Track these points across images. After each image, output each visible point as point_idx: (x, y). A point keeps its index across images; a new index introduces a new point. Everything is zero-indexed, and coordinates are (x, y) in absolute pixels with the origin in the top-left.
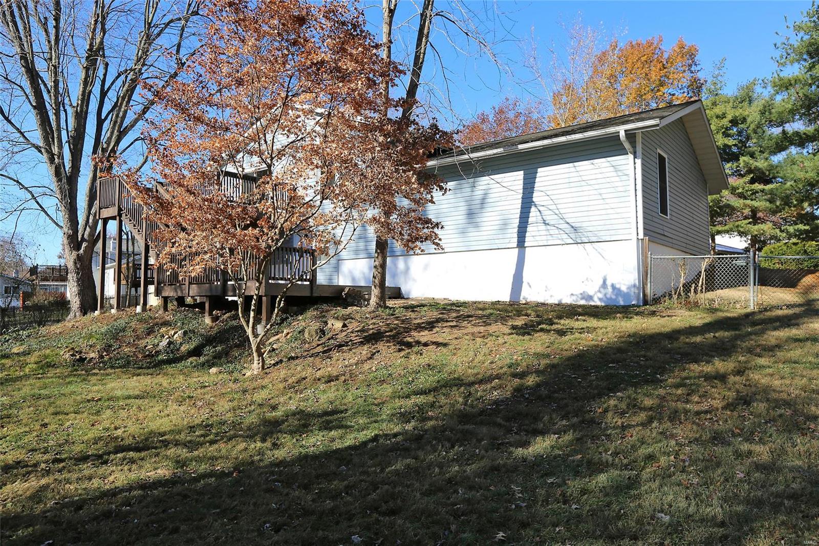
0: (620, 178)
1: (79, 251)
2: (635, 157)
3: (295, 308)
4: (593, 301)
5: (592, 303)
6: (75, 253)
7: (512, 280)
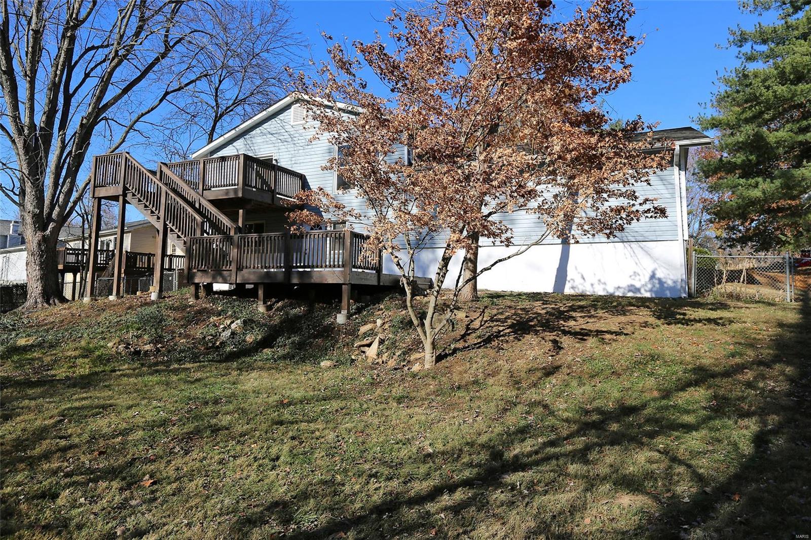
0: (666, 187)
1: (44, 231)
2: (680, 169)
3: (368, 297)
4: (640, 293)
5: (639, 295)
6: (39, 234)
7: (556, 274)
